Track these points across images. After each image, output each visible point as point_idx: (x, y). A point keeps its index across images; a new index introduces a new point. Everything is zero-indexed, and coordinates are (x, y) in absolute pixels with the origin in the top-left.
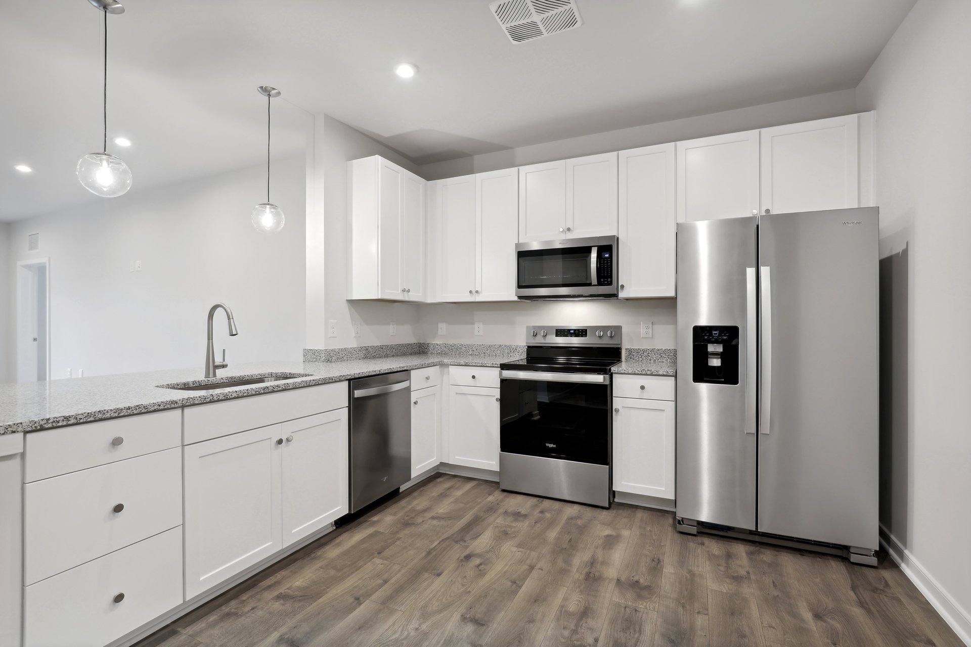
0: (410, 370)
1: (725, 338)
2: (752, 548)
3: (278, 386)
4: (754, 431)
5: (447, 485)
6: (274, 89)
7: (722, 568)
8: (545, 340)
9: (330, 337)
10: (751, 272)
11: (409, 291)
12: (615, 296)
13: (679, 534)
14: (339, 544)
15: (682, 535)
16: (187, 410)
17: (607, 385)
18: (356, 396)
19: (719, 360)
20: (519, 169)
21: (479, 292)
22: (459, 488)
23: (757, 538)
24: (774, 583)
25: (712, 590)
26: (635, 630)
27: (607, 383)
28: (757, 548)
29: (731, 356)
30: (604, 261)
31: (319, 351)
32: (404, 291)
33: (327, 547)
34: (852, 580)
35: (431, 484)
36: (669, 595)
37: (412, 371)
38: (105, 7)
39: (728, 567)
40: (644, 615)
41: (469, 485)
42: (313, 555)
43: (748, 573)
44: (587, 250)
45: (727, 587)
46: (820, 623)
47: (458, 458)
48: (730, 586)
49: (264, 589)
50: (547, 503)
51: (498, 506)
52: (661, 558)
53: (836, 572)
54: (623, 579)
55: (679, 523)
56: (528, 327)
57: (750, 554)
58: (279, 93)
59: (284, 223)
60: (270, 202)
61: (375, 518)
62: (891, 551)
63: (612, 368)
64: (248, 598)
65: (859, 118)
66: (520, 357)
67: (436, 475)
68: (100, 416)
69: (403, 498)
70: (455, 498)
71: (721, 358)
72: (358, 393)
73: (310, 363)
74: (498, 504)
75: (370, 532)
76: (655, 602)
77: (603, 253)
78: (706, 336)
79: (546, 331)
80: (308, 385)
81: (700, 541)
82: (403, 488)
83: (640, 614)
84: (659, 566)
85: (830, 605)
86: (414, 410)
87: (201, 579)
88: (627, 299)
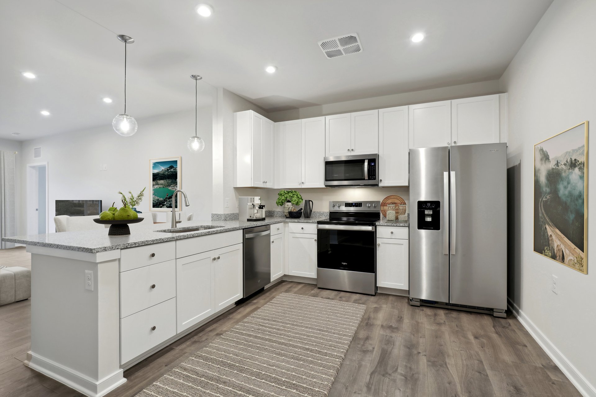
0: (270, 225)
1: (433, 207)
2: (447, 312)
3: (214, 231)
4: (448, 253)
5: (289, 286)
6: (199, 76)
7: (432, 320)
8: (339, 209)
9: (226, 207)
10: (446, 174)
11: (266, 182)
12: (377, 185)
13: (411, 306)
14: (240, 313)
15: (412, 307)
16: (178, 242)
17: (374, 232)
18: (246, 238)
19: (431, 218)
20: (325, 118)
21: (304, 183)
22: (295, 287)
23: (449, 307)
24: (456, 325)
25: (427, 328)
26: (391, 344)
27: (374, 230)
28: (449, 312)
29: (436, 216)
30: (372, 167)
31: (221, 215)
32: (264, 182)
33: (234, 314)
34: (494, 323)
35: (280, 286)
36: (407, 331)
37: (271, 225)
38: (125, 41)
39: (435, 320)
40: (395, 339)
41: (300, 286)
42: (228, 317)
43: (445, 321)
44: (363, 161)
45: (434, 327)
46: (476, 340)
47: (293, 272)
48: (436, 327)
49: (209, 332)
50: (342, 294)
51: (318, 295)
52: (402, 316)
53: (487, 321)
54: (384, 325)
55: (411, 301)
56: (330, 202)
57: (445, 314)
58: (201, 78)
59: (204, 147)
60: (197, 136)
61: (255, 301)
62: (514, 312)
63: (376, 223)
64: (202, 335)
65: (499, 97)
66: (326, 218)
67: (281, 282)
68: (146, 243)
69: (267, 292)
70: (294, 292)
71: (431, 217)
72: (247, 236)
73: (215, 221)
74: (317, 294)
75: (254, 307)
76: (400, 334)
77: (371, 163)
78: (424, 206)
79: (340, 204)
80: (221, 232)
81: (421, 309)
82: (266, 287)
83: (394, 338)
84: (401, 319)
85: (482, 333)
86: (272, 245)
87: (183, 324)
88: (383, 187)
